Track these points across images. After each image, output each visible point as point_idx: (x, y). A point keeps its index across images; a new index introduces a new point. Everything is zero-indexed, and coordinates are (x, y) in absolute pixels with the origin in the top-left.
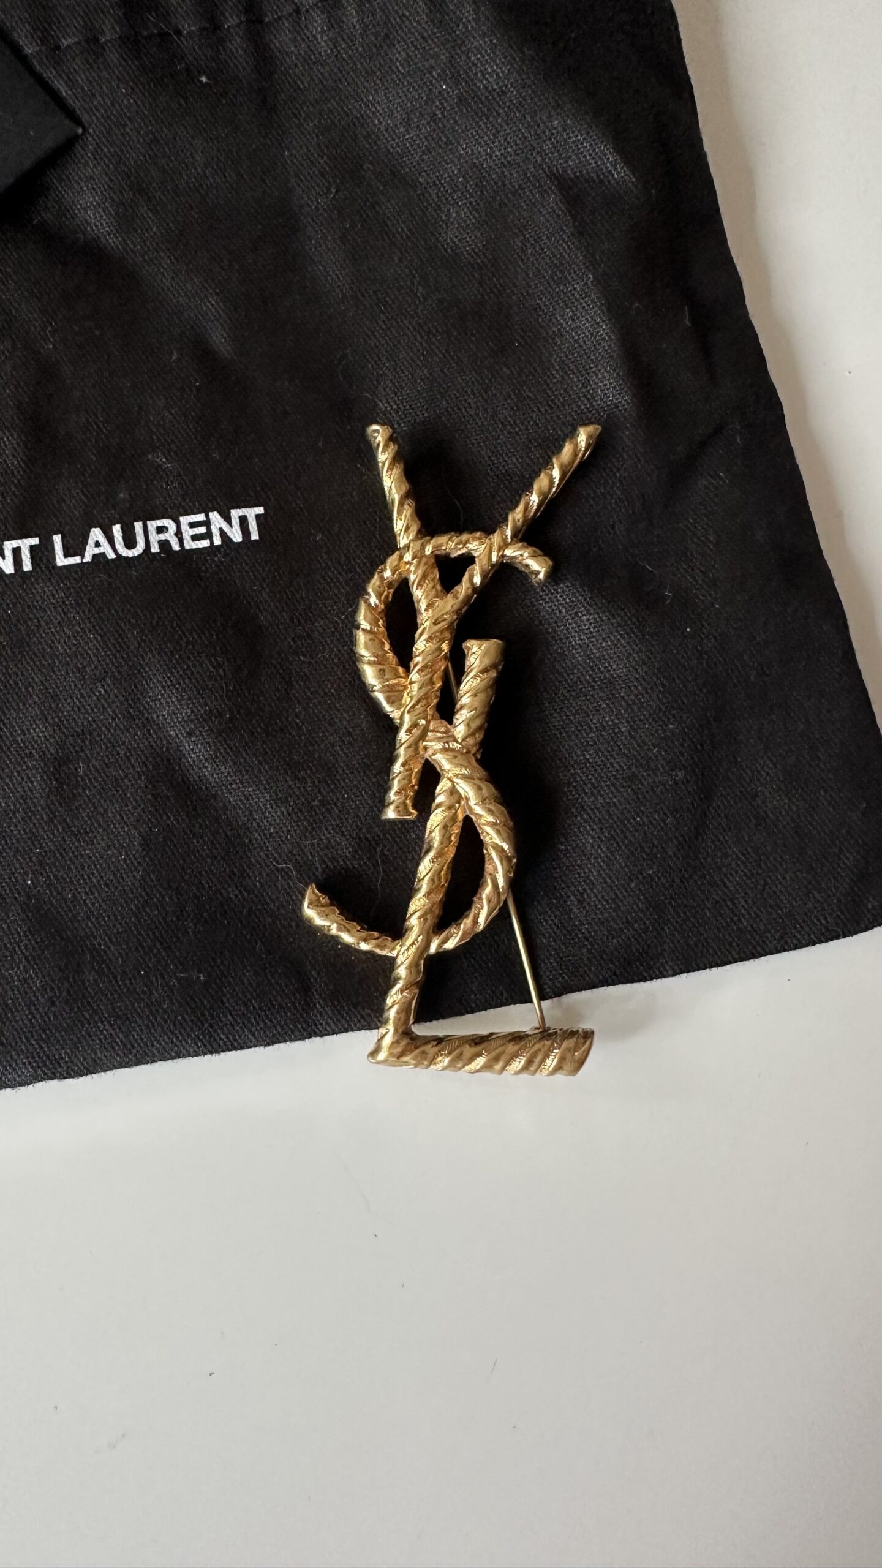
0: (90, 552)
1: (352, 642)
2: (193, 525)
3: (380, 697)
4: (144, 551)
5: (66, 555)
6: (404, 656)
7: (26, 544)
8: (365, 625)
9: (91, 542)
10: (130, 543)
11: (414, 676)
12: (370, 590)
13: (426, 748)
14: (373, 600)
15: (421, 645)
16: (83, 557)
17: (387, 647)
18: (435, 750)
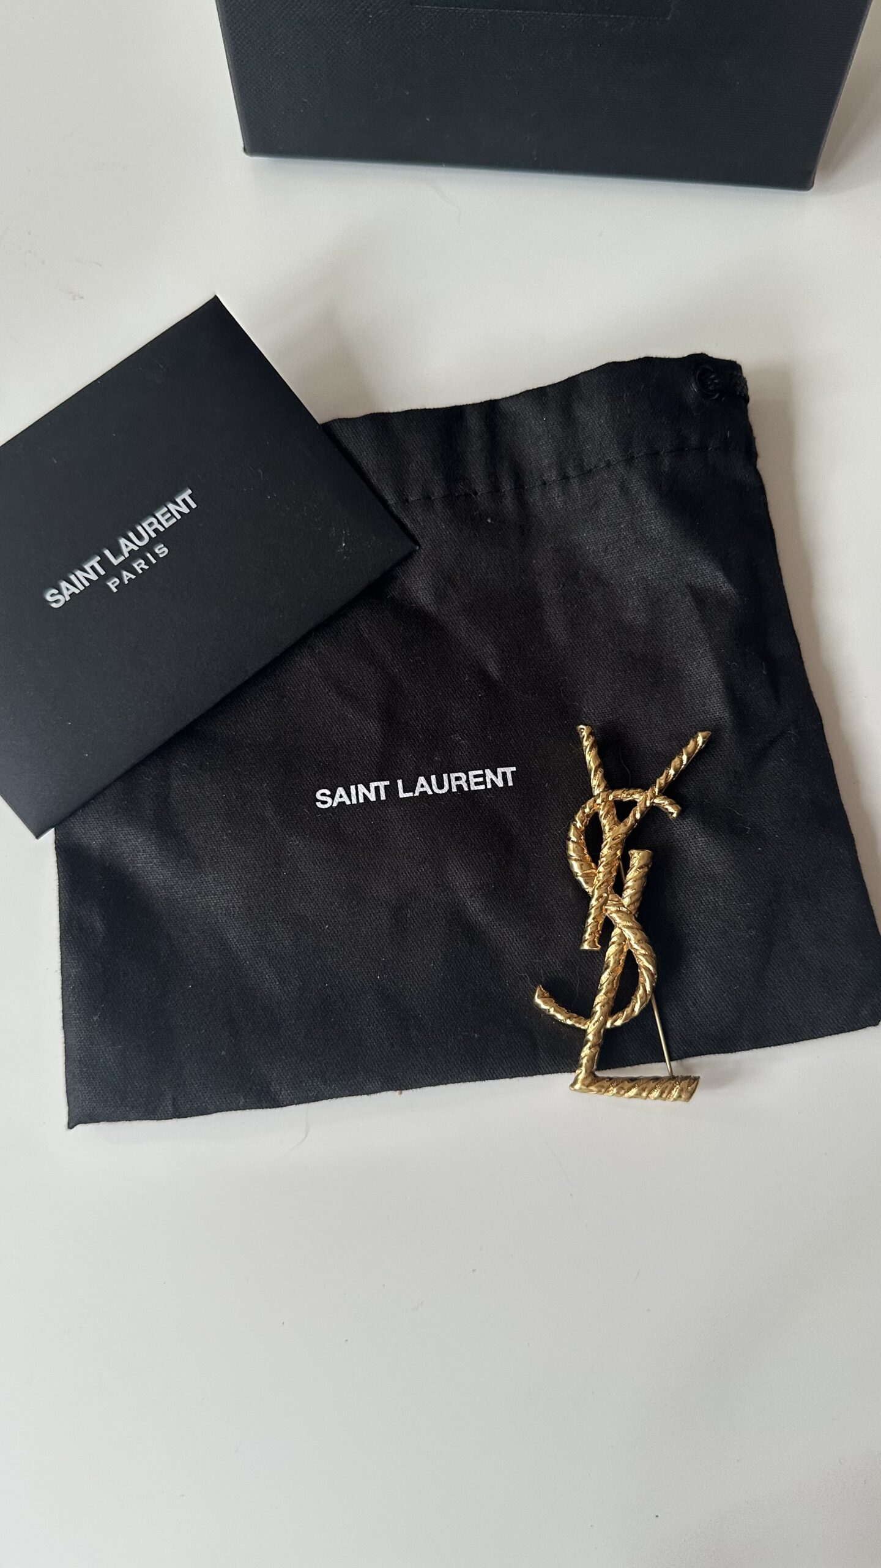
0: (418, 790)
2: (476, 776)
4: (448, 790)
5: (405, 792)
6: (595, 857)
7: (382, 784)
9: (419, 785)
10: (441, 785)
16: (414, 793)
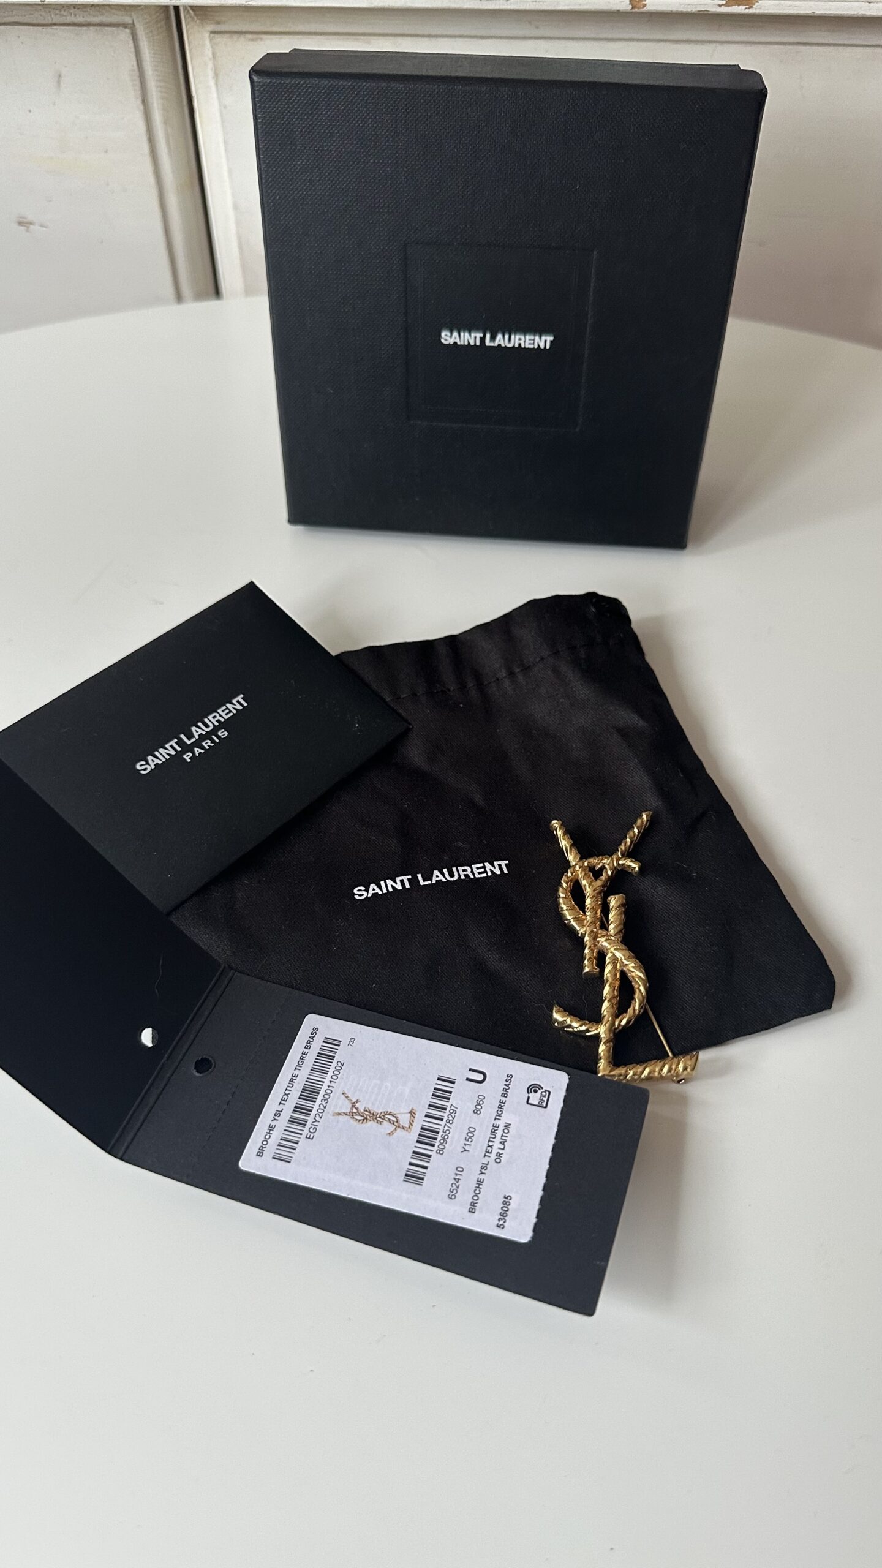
0: (435, 879)
1: (558, 904)
2: (478, 868)
3: (573, 923)
4: (458, 878)
5: (424, 881)
6: (582, 907)
7: (405, 878)
8: (562, 895)
9: (434, 876)
10: (452, 875)
11: (588, 913)
12: (563, 882)
13: (598, 942)
14: (565, 885)
15: (588, 901)
16: (432, 881)
17: (573, 903)
18: (603, 942)
